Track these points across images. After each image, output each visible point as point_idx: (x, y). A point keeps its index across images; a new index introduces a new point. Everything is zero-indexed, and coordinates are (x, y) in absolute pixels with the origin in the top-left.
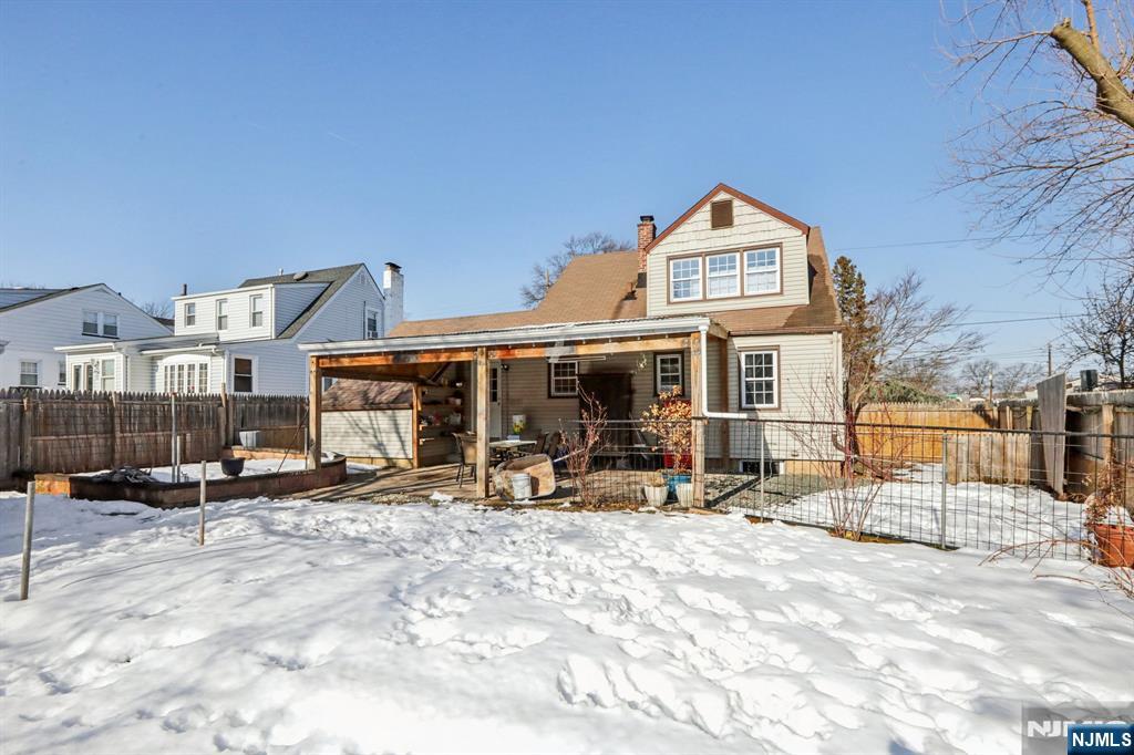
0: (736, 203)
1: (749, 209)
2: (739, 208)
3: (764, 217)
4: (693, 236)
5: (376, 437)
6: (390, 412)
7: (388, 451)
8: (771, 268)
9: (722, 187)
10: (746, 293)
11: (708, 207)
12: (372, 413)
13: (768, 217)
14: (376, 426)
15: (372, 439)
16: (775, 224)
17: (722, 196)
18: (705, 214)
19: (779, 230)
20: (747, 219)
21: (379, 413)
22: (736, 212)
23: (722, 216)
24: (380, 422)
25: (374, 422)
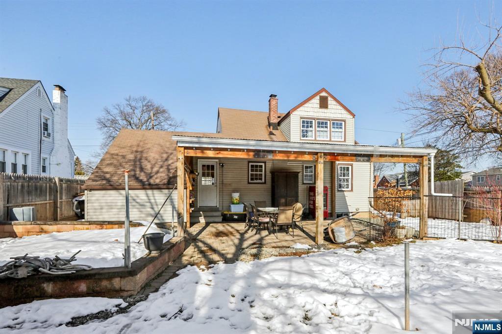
0: (329, 98)
1: (334, 103)
2: (331, 101)
3: (339, 107)
4: (312, 109)
5: (153, 208)
6: (166, 191)
7: (164, 218)
8: (340, 130)
9: (323, 90)
10: (332, 140)
11: (318, 97)
12: (150, 192)
13: (341, 108)
14: (153, 201)
15: (149, 210)
16: (344, 111)
17: (324, 94)
18: (316, 101)
19: (344, 115)
20: (334, 107)
21: (156, 192)
22: (329, 102)
23: (324, 104)
24: (156, 198)
25: (152, 198)
